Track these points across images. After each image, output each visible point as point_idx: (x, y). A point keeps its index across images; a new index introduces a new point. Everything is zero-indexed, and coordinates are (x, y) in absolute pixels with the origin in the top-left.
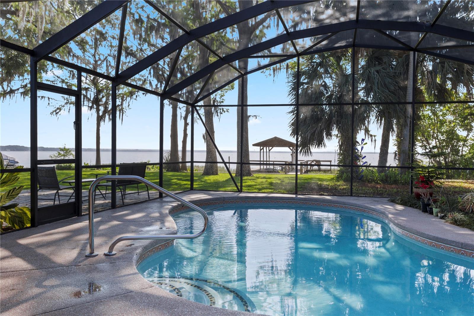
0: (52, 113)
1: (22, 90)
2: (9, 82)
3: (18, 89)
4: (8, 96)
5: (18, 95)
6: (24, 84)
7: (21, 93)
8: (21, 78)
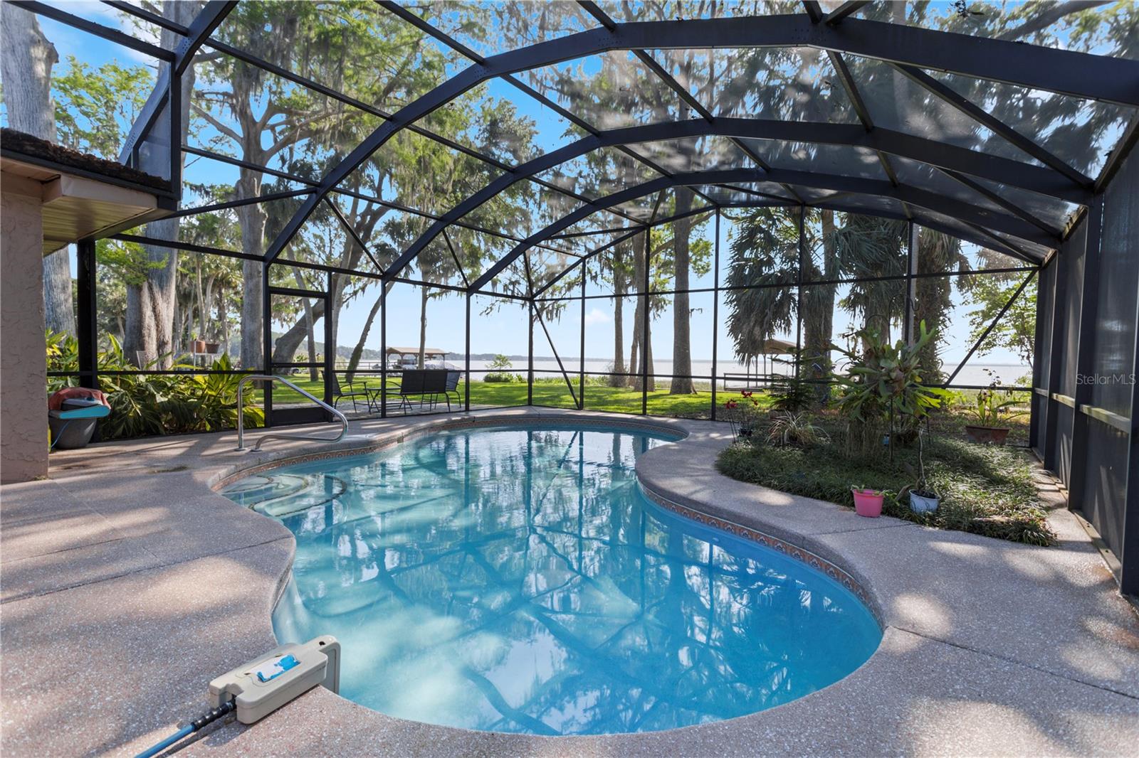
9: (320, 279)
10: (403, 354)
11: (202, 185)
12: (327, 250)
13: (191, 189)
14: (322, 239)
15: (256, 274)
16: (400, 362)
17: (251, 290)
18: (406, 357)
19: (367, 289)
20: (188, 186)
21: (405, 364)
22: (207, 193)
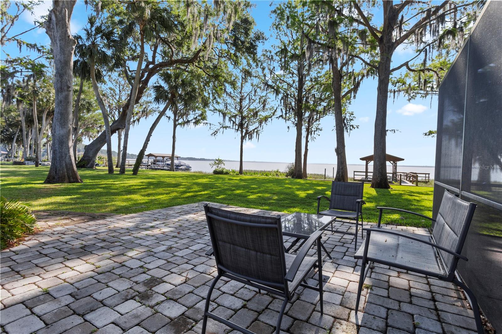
0: (212, 135)
1: (194, 121)
2: (187, 116)
3: (192, 120)
4: (186, 125)
5: (192, 124)
6: (195, 117)
7: (194, 122)
8: (194, 113)
9: (113, 113)
10: (156, 157)
11: (35, 45)
12: (117, 97)
13: (27, 46)
14: (114, 91)
15: (66, 88)
16: (154, 161)
17: (61, 102)
18: (158, 158)
19: (140, 120)
20: (25, 45)
21: (158, 162)
22: (39, 50)
